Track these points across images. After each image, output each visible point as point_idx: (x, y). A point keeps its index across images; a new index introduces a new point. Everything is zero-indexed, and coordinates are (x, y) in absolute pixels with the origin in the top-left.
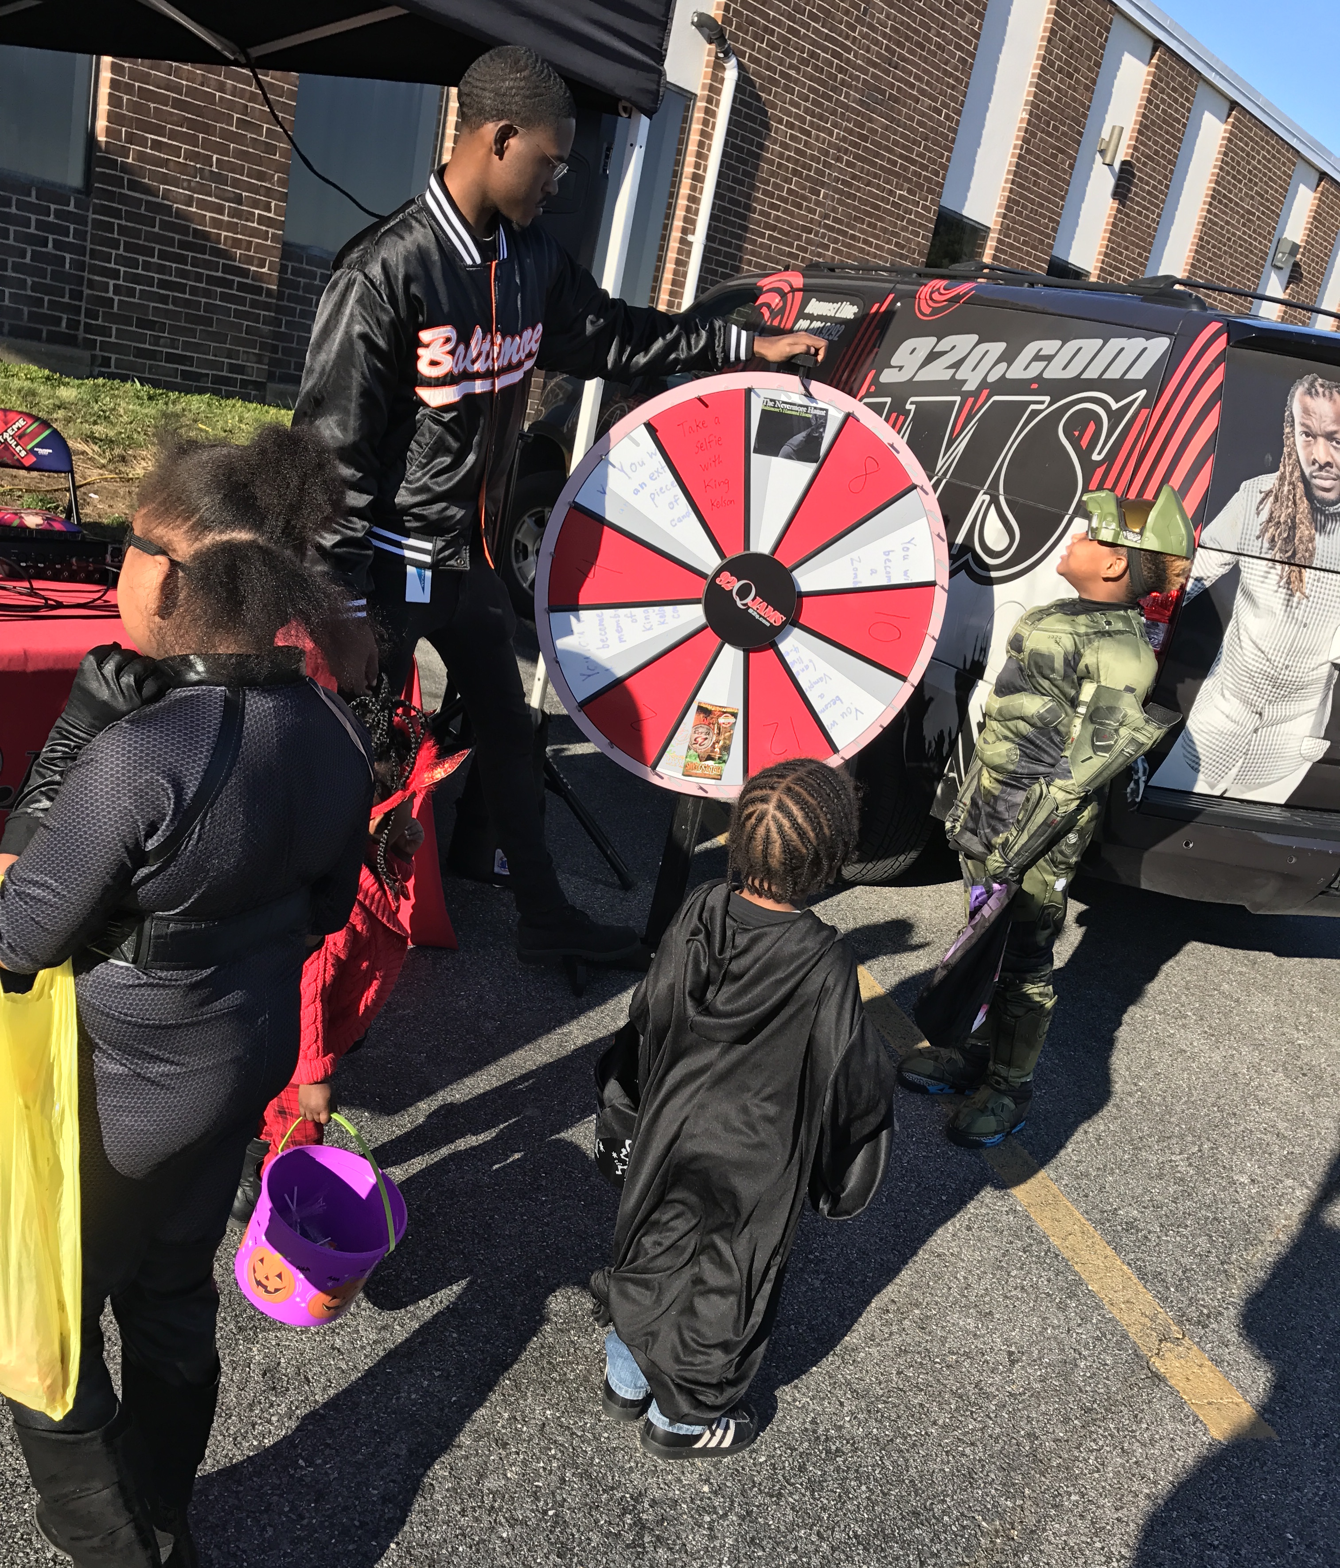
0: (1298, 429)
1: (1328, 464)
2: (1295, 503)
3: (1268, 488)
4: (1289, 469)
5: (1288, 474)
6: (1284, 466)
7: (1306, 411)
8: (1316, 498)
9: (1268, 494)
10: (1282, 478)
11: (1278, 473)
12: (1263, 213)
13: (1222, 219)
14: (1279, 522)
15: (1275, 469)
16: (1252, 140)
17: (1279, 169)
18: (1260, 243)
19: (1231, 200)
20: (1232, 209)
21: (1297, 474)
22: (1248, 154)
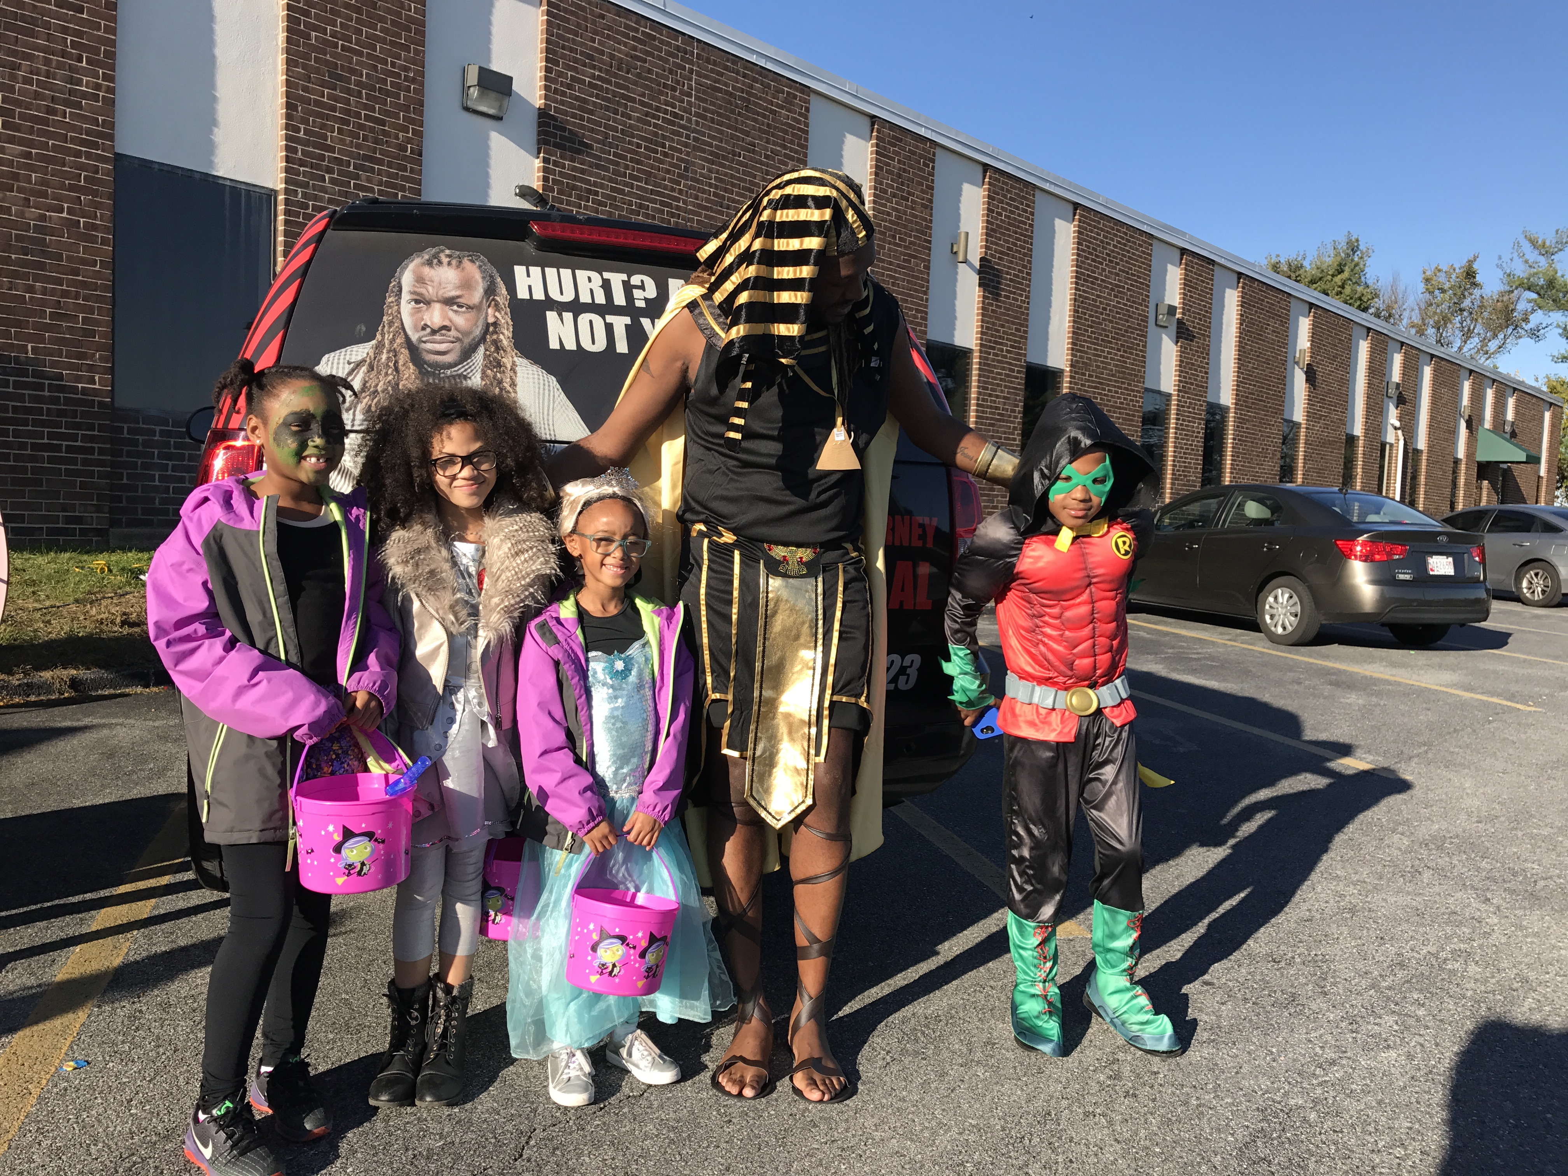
0: (405, 296)
1: (445, 328)
2: (396, 369)
3: (359, 358)
4: (388, 337)
5: (387, 342)
6: (383, 335)
7: (420, 280)
8: (425, 363)
9: (359, 365)
10: (379, 347)
11: (374, 342)
12: (1132, 285)
13: (1093, 294)
14: (376, 392)
15: (368, 337)
16: (1102, 230)
17: (1137, 250)
18: (1137, 309)
19: (1097, 279)
20: (1099, 285)
21: (399, 341)
22: (1102, 242)
